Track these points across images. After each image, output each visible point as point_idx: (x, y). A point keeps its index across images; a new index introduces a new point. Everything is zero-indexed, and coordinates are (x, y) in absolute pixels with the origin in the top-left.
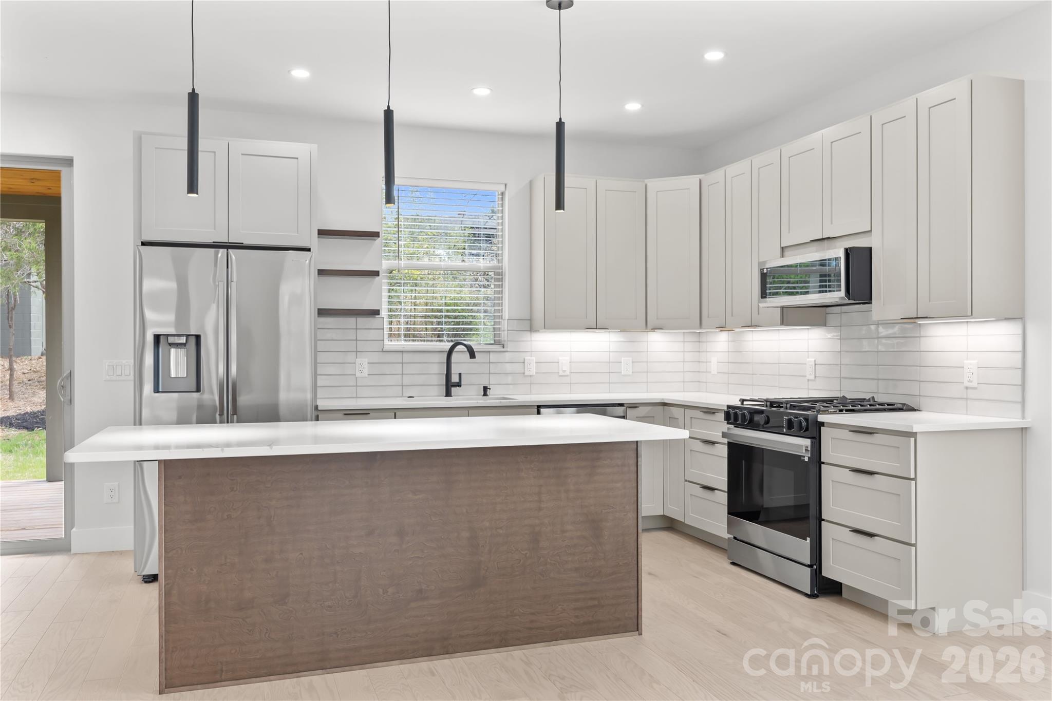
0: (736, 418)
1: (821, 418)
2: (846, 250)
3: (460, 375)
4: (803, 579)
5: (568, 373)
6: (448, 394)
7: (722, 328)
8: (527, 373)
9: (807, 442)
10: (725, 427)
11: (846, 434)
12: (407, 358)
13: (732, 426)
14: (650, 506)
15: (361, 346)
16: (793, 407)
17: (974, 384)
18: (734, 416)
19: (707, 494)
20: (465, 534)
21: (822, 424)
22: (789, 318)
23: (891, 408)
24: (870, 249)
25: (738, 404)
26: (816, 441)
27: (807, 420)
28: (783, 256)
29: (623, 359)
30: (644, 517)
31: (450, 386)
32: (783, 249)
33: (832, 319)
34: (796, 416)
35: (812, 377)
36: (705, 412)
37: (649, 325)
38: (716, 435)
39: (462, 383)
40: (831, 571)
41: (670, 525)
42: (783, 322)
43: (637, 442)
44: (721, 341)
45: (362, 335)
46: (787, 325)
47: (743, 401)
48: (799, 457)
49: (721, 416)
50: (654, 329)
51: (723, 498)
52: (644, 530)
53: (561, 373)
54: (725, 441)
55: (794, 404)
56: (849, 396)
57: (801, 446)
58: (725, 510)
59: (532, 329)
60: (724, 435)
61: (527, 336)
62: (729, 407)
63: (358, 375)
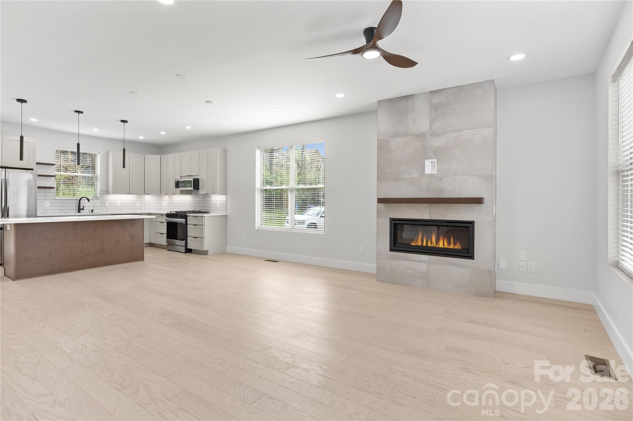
0: (168, 216)
1: (187, 215)
2: (193, 179)
3: (83, 206)
4: (183, 249)
5: (120, 206)
6: (79, 212)
7: (166, 195)
8: (106, 206)
9: (184, 220)
10: (166, 218)
11: (192, 217)
12: (64, 201)
13: (168, 218)
14: (146, 240)
15: (46, 198)
16: (181, 213)
17: (219, 207)
18: (168, 215)
19: (162, 235)
20: (100, 240)
21: (188, 216)
22: (182, 192)
23: (204, 212)
24: (199, 179)
25: (170, 213)
26: (186, 220)
27: (184, 215)
28: (181, 178)
29: (137, 202)
30: (145, 243)
31: (79, 210)
32: (181, 177)
33: (193, 193)
34: (182, 214)
35: (188, 206)
36: (161, 215)
37: (145, 193)
38: (164, 221)
39: (84, 209)
40: (189, 247)
41: (151, 245)
42: (181, 194)
43: (143, 219)
44: (166, 198)
45: (47, 194)
46: (182, 194)
47: (170, 212)
48: (183, 223)
49: (165, 215)
50: (147, 194)
51: (165, 235)
52: (145, 247)
53: (117, 206)
54: (166, 221)
55: (181, 212)
56: (195, 210)
57: (183, 221)
58: (166, 238)
59: (108, 193)
60: (166, 220)
61: (106, 196)
62: (167, 213)
63: (45, 206)
